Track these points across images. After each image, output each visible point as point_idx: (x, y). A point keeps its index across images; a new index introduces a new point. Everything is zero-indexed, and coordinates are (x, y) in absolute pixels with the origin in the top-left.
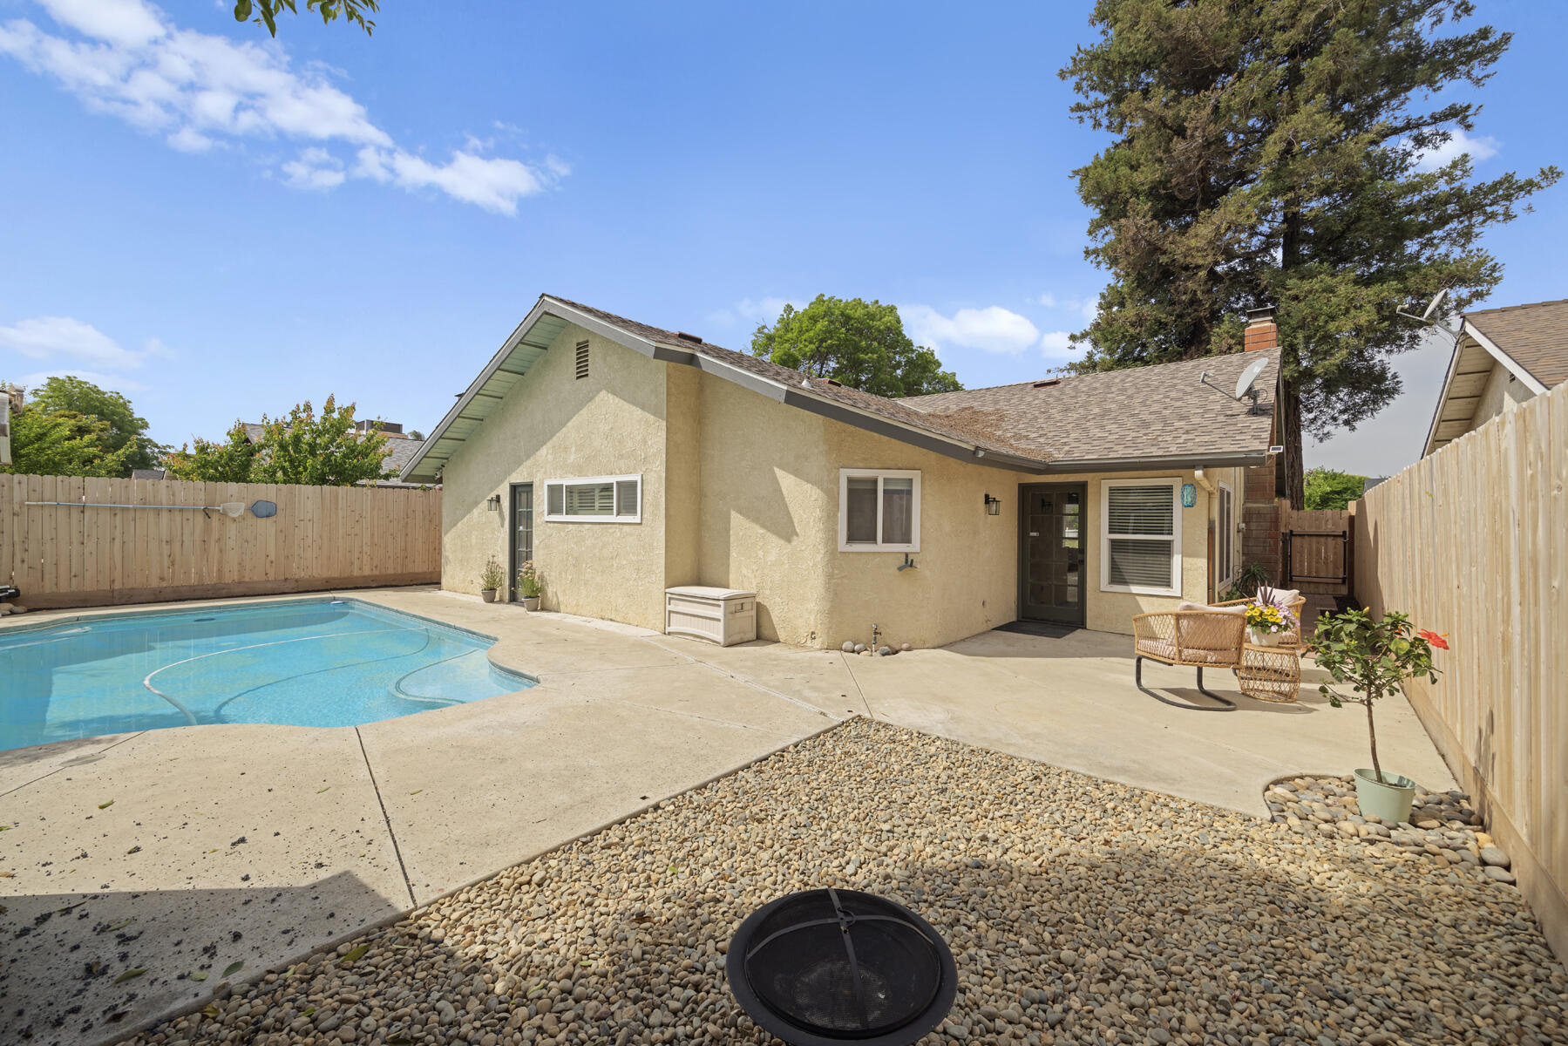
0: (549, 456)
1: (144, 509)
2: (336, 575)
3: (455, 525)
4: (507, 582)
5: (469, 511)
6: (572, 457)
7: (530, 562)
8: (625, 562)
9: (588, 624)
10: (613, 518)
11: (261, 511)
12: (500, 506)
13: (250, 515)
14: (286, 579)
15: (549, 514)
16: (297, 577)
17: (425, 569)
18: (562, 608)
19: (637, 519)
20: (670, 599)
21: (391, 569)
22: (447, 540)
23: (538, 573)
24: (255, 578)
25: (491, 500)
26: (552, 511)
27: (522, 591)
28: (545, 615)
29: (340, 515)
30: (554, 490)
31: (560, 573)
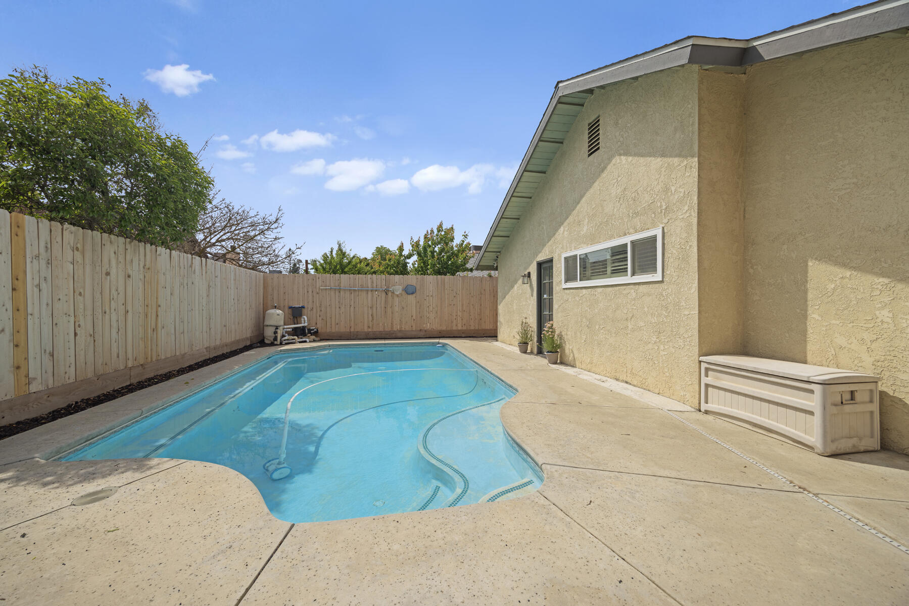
0: (566, 233)
1: (362, 290)
2: (444, 328)
3: (505, 297)
4: (535, 339)
5: (512, 287)
6: (585, 229)
7: (551, 322)
8: (642, 324)
9: (603, 384)
10: (627, 279)
11: (409, 290)
12: (530, 280)
13: (404, 293)
14: (421, 330)
15: (566, 282)
16: (425, 329)
17: (491, 327)
18: (578, 364)
19: (658, 277)
20: (707, 370)
21: (473, 326)
22: (501, 308)
23: (557, 332)
24: (407, 329)
25: (525, 276)
26: (567, 280)
27: (545, 346)
28: (562, 368)
29: (446, 293)
30: (570, 261)
31: (575, 333)
